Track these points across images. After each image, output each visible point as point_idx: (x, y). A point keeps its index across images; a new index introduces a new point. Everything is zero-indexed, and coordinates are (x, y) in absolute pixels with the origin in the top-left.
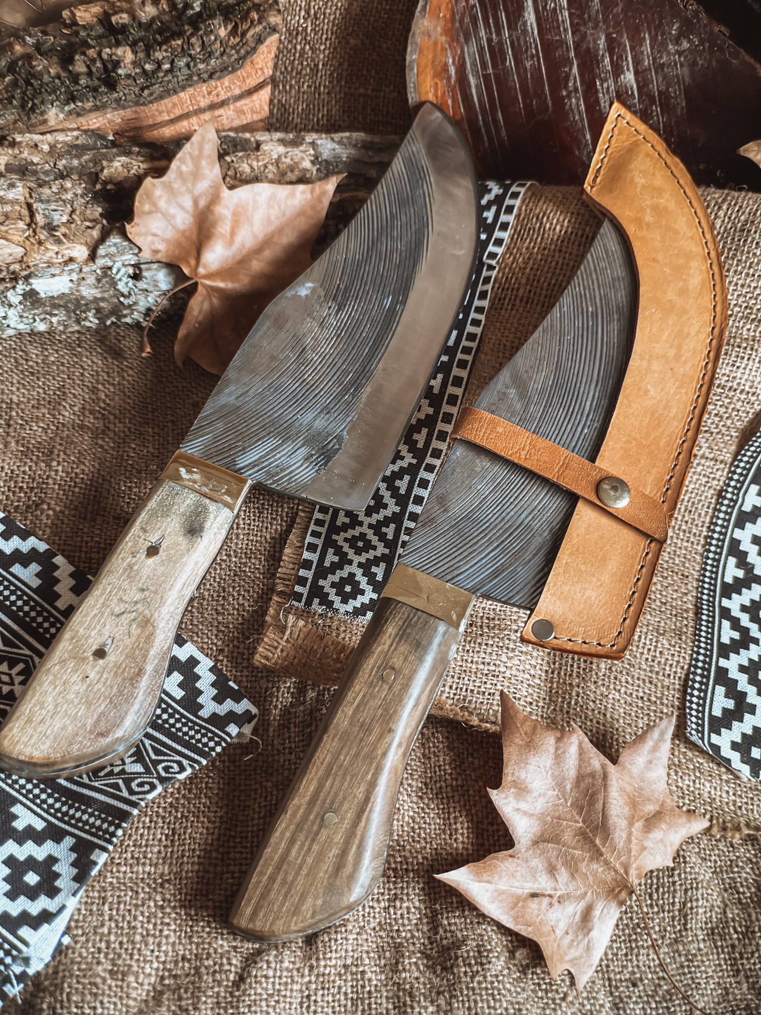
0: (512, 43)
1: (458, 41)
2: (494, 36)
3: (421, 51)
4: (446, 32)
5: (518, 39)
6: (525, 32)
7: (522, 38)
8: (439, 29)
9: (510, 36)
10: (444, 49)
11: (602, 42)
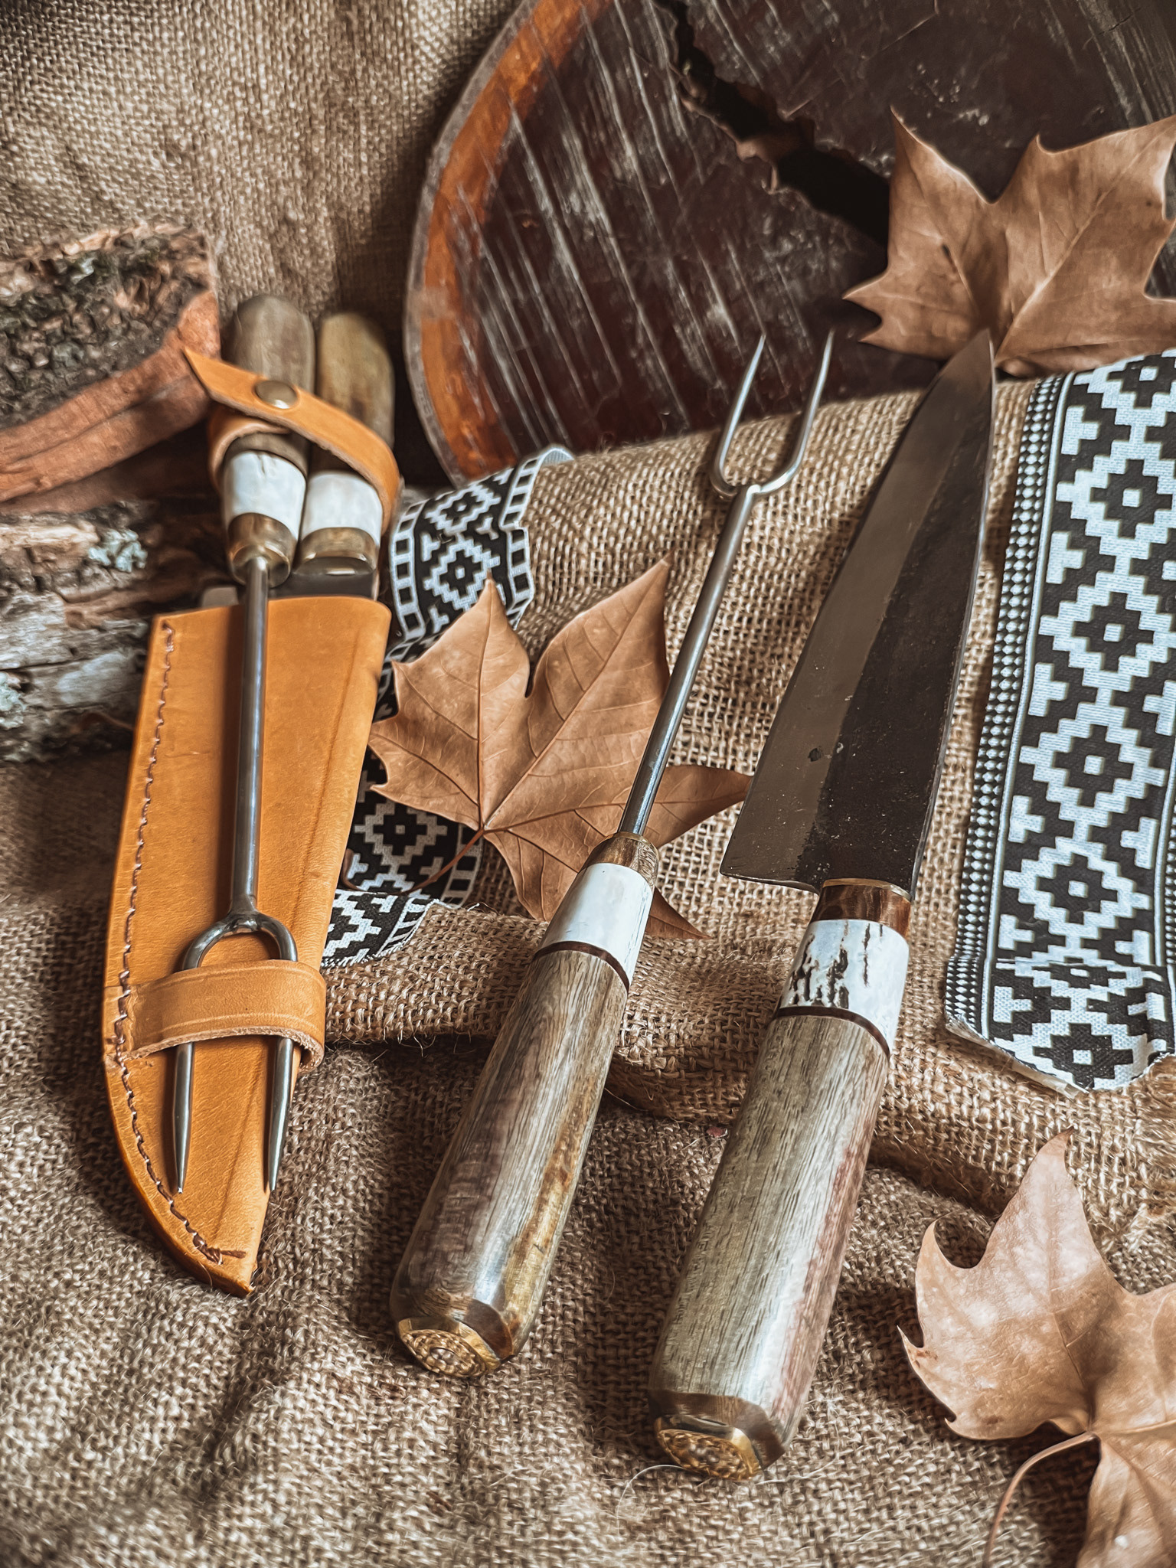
0: (547, 299)
1: (473, 313)
2: (521, 295)
3: (425, 339)
4: (453, 304)
5: (555, 292)
6: (561, 280)
7: (559, 290)
8: (443, 303)
9: (543, 290)
10: (455, 330)
11: (670, 270)
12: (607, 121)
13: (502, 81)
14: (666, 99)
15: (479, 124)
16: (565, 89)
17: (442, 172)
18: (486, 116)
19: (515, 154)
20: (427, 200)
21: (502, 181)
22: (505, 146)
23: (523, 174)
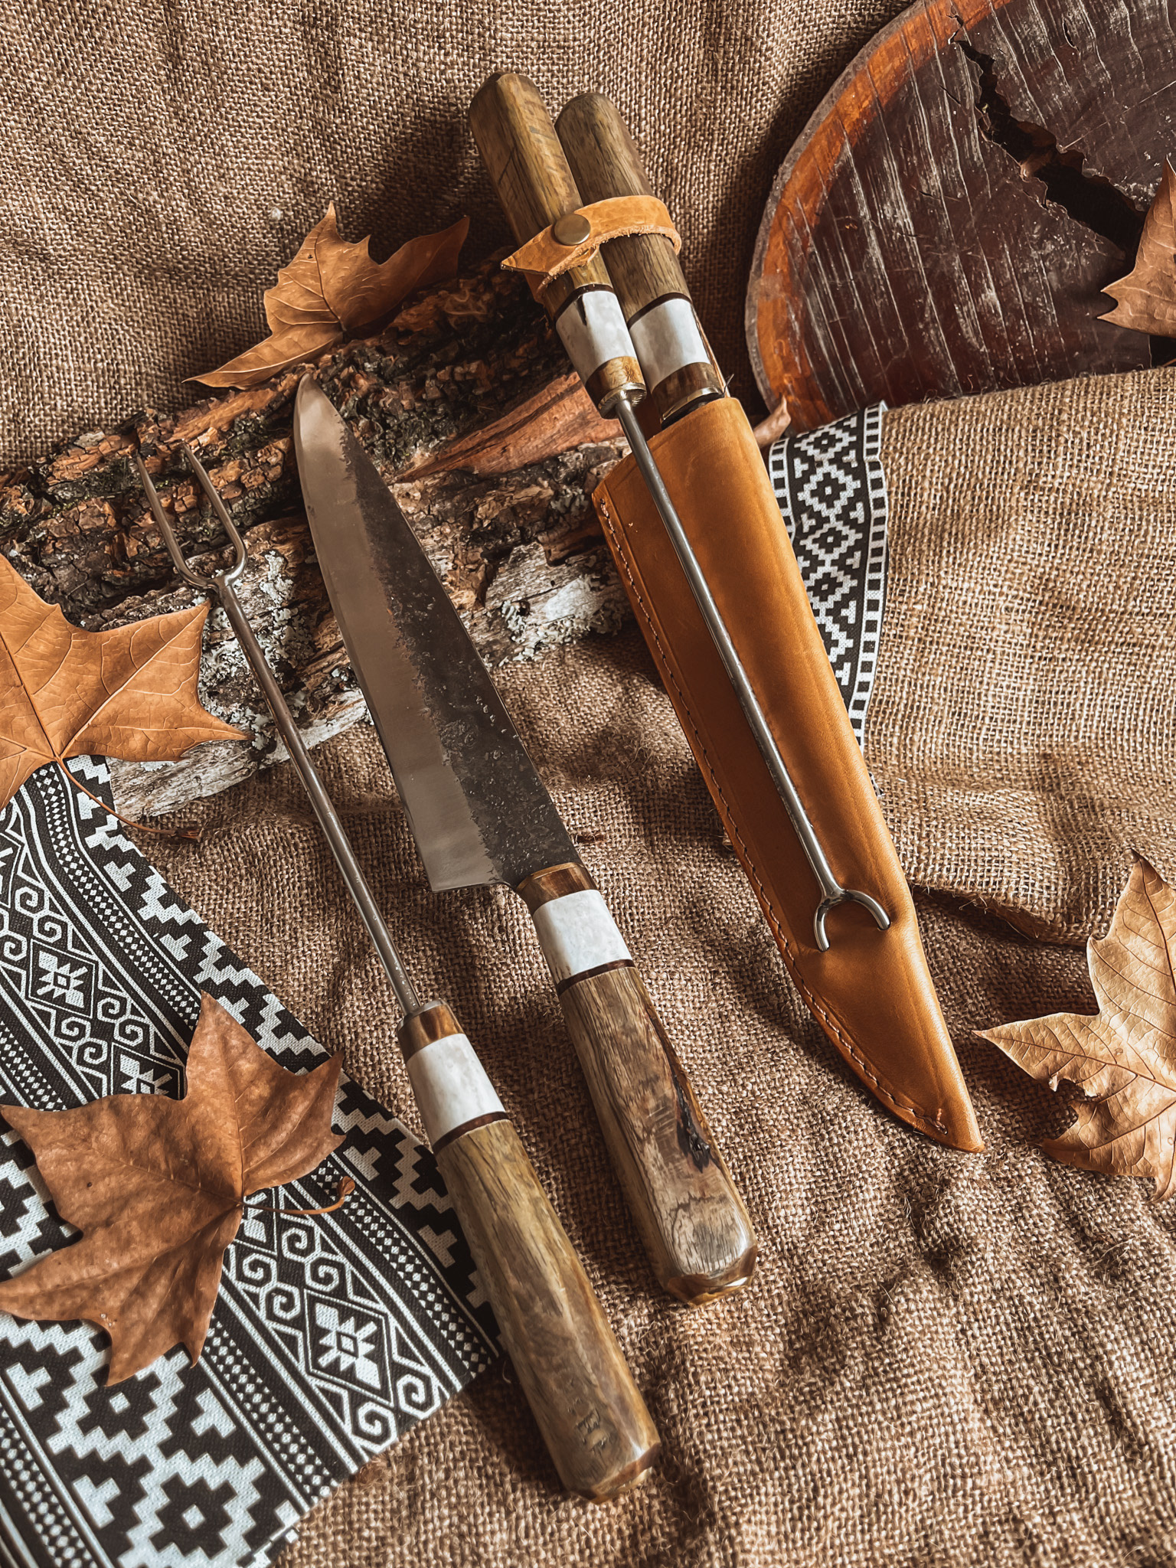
0: (858, 284)
1: (799, 294)
2: (838, 281)
3: (760, 313)
4: (784, 289)
5: (864, 278)
6: (870, 269)
7: (868, 277)
8: (777, 286)
9: (855, 277)
10: (785, 307)
11: (957, 264)
12: (920, 149)
13: (840, 115)
14: (968, 133)
15: (817, 148)
16: (889, 122)
17: (784, 186)
18: (824, 142)
19: (845, 174)
20: (771, 209)
21: (831, 194)
22: (837, 166)
23: (849, 188)
